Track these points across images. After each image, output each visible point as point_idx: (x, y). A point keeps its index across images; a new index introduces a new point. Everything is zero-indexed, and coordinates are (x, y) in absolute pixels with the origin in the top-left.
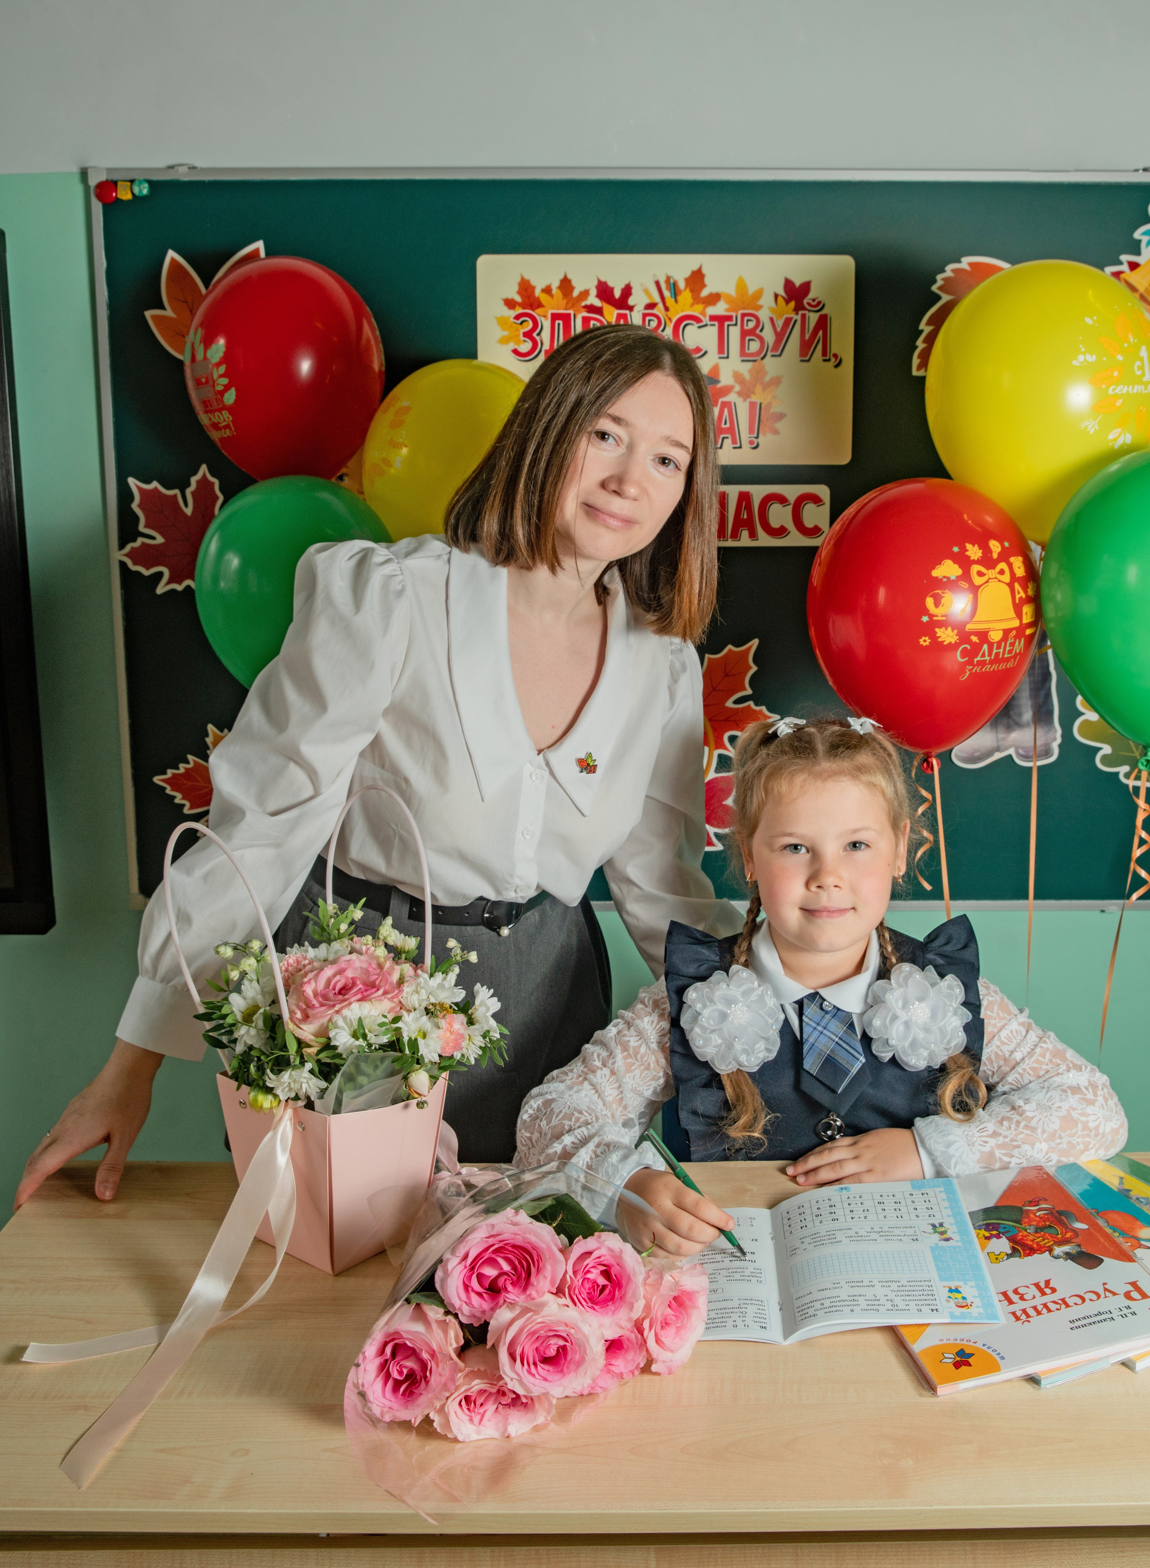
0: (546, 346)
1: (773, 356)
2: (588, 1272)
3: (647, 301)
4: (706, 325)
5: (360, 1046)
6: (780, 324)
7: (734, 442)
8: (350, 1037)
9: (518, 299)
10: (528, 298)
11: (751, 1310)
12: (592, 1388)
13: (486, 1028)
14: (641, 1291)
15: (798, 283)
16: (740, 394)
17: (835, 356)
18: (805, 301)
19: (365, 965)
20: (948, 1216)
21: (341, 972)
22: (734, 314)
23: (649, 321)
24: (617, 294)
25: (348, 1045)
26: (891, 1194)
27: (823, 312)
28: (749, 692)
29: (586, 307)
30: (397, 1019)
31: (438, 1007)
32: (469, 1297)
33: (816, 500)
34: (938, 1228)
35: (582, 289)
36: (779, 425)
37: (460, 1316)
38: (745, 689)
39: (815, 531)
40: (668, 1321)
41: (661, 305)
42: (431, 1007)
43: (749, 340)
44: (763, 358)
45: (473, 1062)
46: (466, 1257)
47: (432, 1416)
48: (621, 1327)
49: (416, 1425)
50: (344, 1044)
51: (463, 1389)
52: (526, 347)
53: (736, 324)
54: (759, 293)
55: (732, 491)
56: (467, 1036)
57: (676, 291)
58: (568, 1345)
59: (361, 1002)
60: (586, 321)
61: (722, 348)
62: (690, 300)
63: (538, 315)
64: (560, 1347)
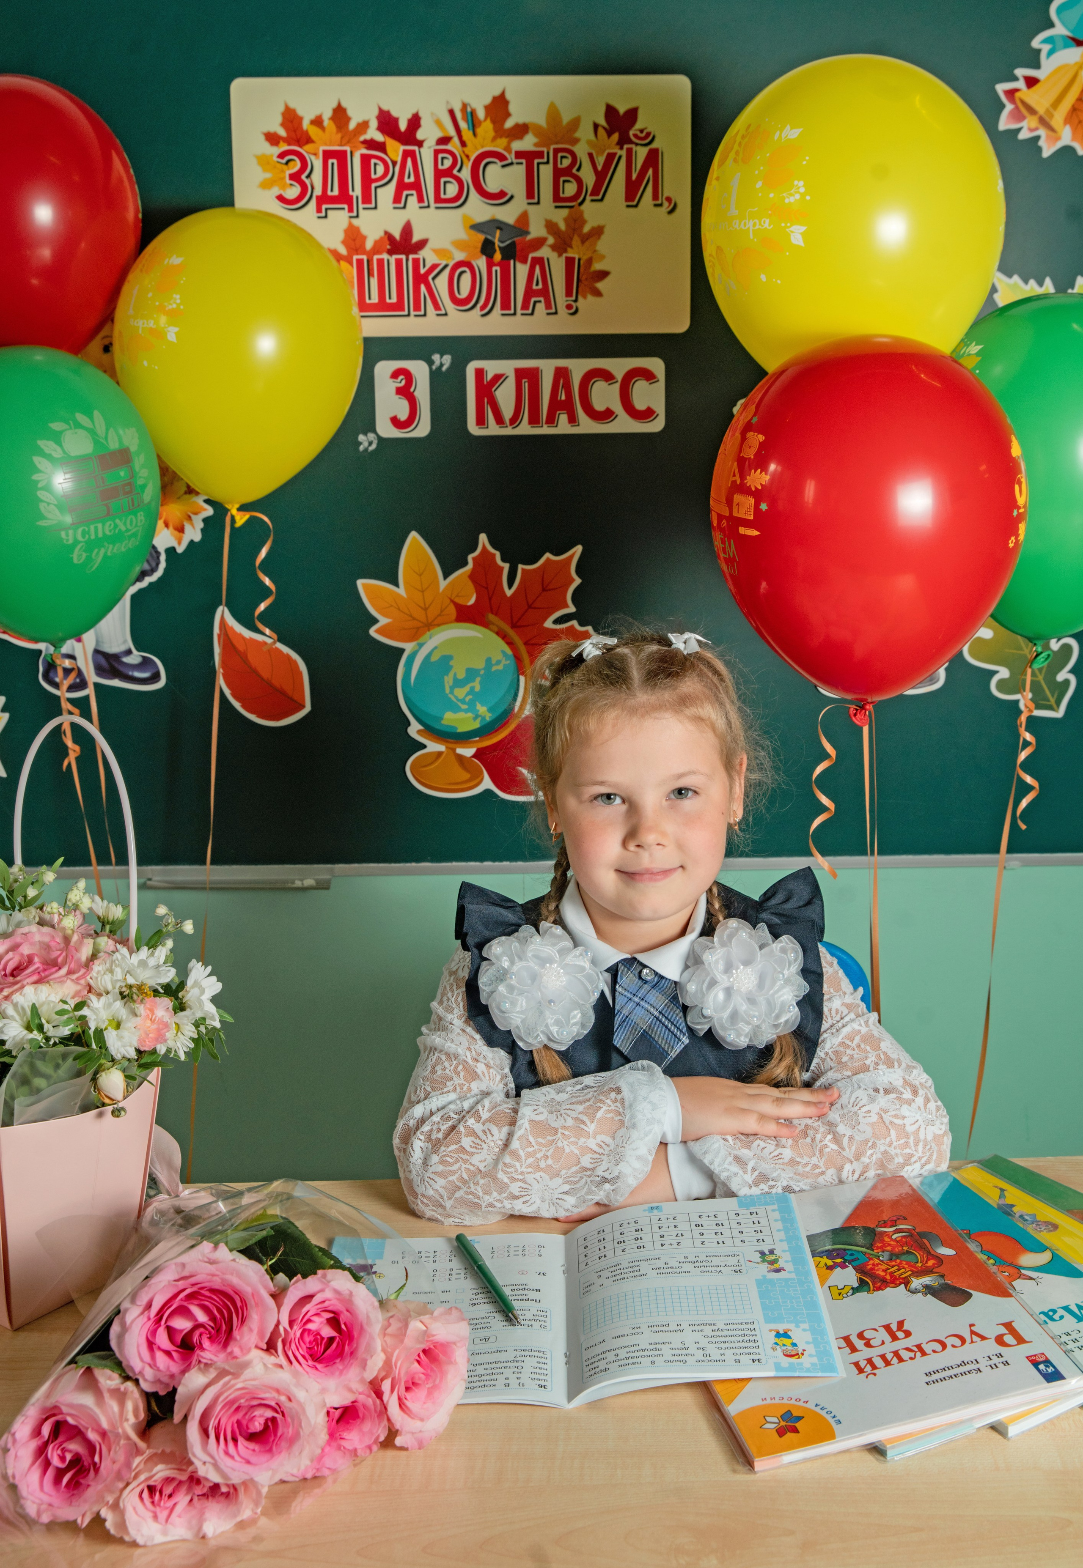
0: (318, 191)
1: (593, 201)
2: (309, 1321)
3: (440, 134)
4: (512, 164)
5: (32, 1040)
6: (600, 161)
7: (548, 306)
8: (22, 1029)
9: (282, 133)
10: (295, 131)
11: (529, 1364)
12: (318, 1470)
13: (199, 1015)
14: (378, 1344)
15: (622, 110)
16: (554, 248)
17: (669, 199)
18: (631, 133)
19: (47, 939)
20: (781, 1241)
21: (15, 948)
22: (545, 150)
23: (443, 159)
24: (403, 126)
25: (18, 1039)
26: (712, 1215)
27: (654, 145)
28: (572, 609)
29: (365, 142)
30: (79, 1006)
31: (134, 990)
32: (153, 1357)
33: (649, 376)
34: (768, 1257)
35: (360, 120)
36: (600, 285)
37: (141, 1382)
38: (567, 606)
39: (648, 414)
40: (417, 1381)
41: (456, 140)
42: (124, 989)
43: (564, 182)
44: (581, 204)
45: (183, 1057)
46: (149, 1306)
47: (104, 1513)
48: (350, 1390)
49: (84, 1525)
50: (14, 1038)
51: (142, 1477)
52: (293, 192)
53: (548, 162)
54: (575, 123)
55: (547, 367)
56: (174, 1025)
57: (474, 124)
58: (279, 1416)
59: (36, 985)
60: (365, 160)
61: (531, 191)
62: (492, 133)
63: (307, 152)
64: (267, 1420)
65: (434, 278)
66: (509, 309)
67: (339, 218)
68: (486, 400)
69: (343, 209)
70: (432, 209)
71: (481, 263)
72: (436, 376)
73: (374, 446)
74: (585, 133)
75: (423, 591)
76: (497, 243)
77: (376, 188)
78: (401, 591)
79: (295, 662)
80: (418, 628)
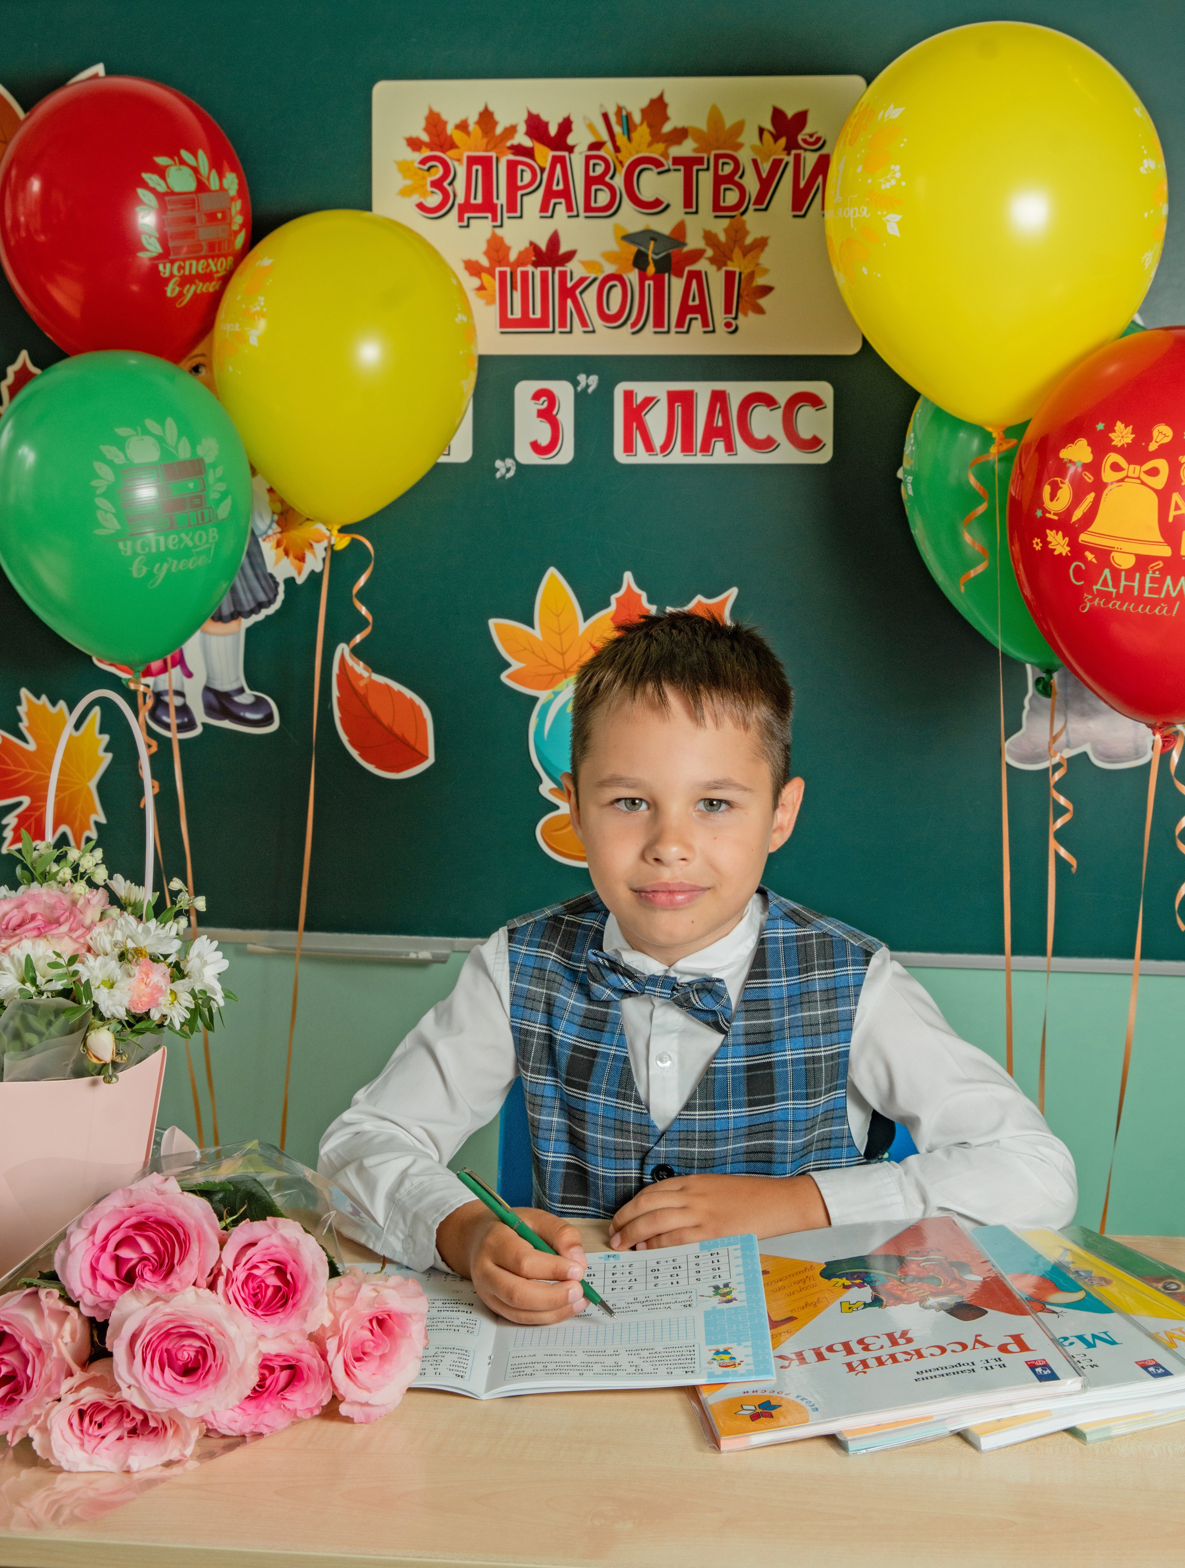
0: (461, 199)
1: (756, 210)
2: (255, 1267)
3: (592, 139)
4: (668, 170)
6: (765, 168)
7: (705, 324)
8: (15, 980)
9: (425, 138)
10: (438, 136)
13: (199, 987)
14: (324, 1301)
15: (790, 114)
16: (712, 261)
18: (800, 137)
21: (20, 906)
22: (705, 156)
23: (594, 165)
24: (553, 130)
27: (824, 151)
29: (512, 147)
30: (73, 961)
31: (133, 953)
32: (94, 1283)
33: (815, 401)
35: (507, 124)
36: (763, 302)
37: (81, 1306)
39: (814, 443)
41: (609, 145)
43: (725, 190)
44: (743, 213)
45: (178, 1026)
46: (93, 1232)
47: (33, 1434)
48: (289, 1340)
49: (14, 1444)
50: (7, 989)
52: (434, 200)
54: (739, 128)
55: (703, 391)
56: (169, 991)
57: (629, 126)
58: (209, 1349)
59: (34, 940)
60: (512, 167)
61: (689, 200)
62: (648, 138)
63: (451, 158)
64: (197, 1352)
65: (581, 293)
66: (663, 326)
67: (482, 227)
68: (635, 425)
69: (487, 218)
70: (582, 217)
71: (633, 276)
72: (581, 398)
73: (511, 473)
74: (749, 137)
75: (560, 634)
76: (651, 255)
77: (522, 196)
78: (537, 632)
79: (419, 708)
80: (554, 675)
